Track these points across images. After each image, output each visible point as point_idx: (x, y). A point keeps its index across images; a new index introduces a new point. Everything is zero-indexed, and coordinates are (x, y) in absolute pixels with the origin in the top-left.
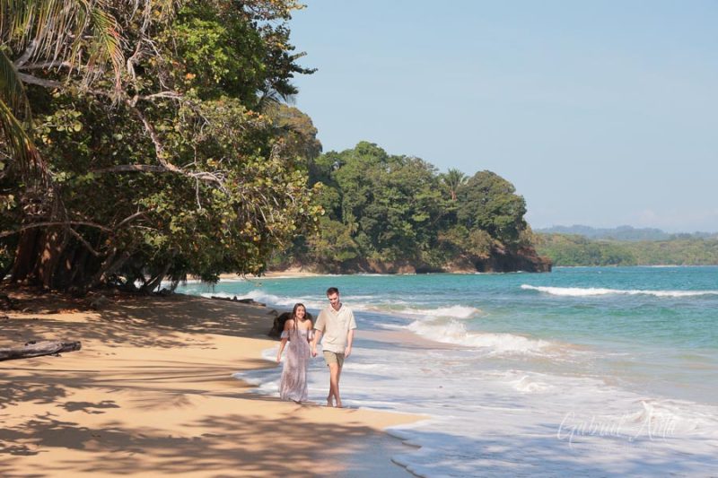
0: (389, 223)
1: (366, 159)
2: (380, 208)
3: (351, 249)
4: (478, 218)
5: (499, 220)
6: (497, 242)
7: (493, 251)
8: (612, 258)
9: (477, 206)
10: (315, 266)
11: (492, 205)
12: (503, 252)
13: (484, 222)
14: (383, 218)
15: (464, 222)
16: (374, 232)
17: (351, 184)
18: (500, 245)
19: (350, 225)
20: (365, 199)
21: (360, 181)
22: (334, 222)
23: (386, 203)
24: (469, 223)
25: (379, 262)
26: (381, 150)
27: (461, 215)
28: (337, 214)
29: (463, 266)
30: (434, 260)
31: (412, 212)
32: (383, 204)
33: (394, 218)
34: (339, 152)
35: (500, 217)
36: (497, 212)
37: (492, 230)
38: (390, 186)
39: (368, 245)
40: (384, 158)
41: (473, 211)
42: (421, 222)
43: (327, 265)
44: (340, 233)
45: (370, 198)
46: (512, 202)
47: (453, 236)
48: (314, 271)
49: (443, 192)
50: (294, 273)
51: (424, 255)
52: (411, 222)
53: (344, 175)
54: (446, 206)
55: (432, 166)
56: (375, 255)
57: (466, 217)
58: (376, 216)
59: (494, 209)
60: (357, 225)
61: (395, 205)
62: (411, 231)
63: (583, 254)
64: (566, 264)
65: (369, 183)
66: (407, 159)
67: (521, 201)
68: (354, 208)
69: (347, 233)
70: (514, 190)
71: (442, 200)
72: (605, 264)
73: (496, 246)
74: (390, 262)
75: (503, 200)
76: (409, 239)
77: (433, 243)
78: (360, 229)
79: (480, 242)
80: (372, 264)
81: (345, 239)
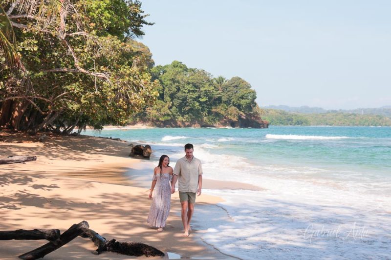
0: (188, 102)
1: (177, 69)
2: (184, 94)
3: (168, 115)
4: (232, 101)
5: (243, 102)
6: (242, 113)
7: (240, 117)
8: (298, 122)
9: (232, 94)
10: (150, 123)
11: (239, 94)
12: (245, 118)
13: (235, 103)
14: (185, 99)
15: (225, 102)
16: (180, 107)
17: (169, 82)
18: (243, 114)
19: (168, 103)
20: (176, 90)
21: (173, 80)
22: (160, 101)
23: (186, 92)
24: (228, 103)
25: (182, 122)
26: (184, 65)
27: (224, 99)
28: (161, 97)
29: (225, 124)
30: (210, 121)
31: (199, 97)
32: (185, 92)
33: (190, 100)
34: (163, 66)
35: (243, 100)
36: (242, 98)
37: (239, 106)
38: (189, 83)
39: (177, 113)
40: (186, 69)
41: (230, 97)
42: (204, 102)
43: (156, 123)
44: (163, 106)
45: (179, 90)
46: (250, 93)
47: (219, 109)
48: (149, 126)
49: (215, 87)
50: (140, 126)
51: (205, 118)
52: (199, 102)
53: (166, 77)
54: (216, 94)
55: (210, 74)
56: (180, 118)
57: (226, 100)
58: (181, 98)
59: (240, 96)
60: (171, 102)
61: (191, 93)
62: (199, 106)
63: (284, 120)
64: (276, 124)
65: (178, 82)
66: (198, 70)
67: (254, 92)
68: (170, 94)
69: (166, 107)
70: (251, 87)
71: (214, 91)
72: (295, 125)
73: (241, 115)
74: (188, 122)
75: (245, 92)
76: (198, 110)
77: (210, 113)
78: (173, 105)
79: (233, 112)
80: (179, 123)
81: (165, 110)
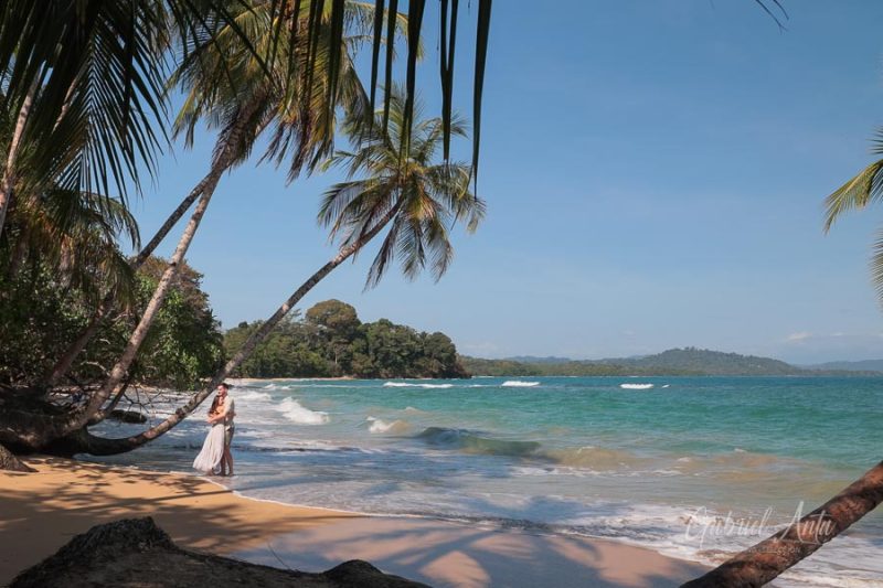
0: (390, 356)
1: (382, 326)
2: (386, 349)
3: (372, 368)
4: (434, 354)
5: (443, 355)
6: (443, 365)
7: (440, 369)
9: (434, 348)
10: (355, 375)
11: (440, 348)
13: (437, 356)
14: (387, 354)
15: (427, 355)
16: (383, 360)
17: (373, 338)
19: (372, 357)
20: (379, 345)
21: (378, 337)
22: (363, 355)
23: (389, 347)
24: (430, 356)
25: (386, 375)
26: (390, 322)
27: (426, 352)
28: (366, 352)
29: (427, 376)
30: (412, 372)
31: (402, 351)
33: (392, 354)
34: (370, 323)
35: (444, 353)
36: (443, 351)
37: (440, 359)
38: (391, 339)
39: (380, 366)
40: (390, 325)
41: (431, 350)
42: (406, 356)
43: (361, 375)
44: (366, 360)
45: (382, 345)
46: (450, 346)
47: (420, 362)
48: (354, 377)
49: (417, 342)
50: (345, 378)
51: (407, 371)
52: (401, 355)
53: (371, 335)
54: (418, 348)
55: (414, 330)
56: (384, 370)
57: (428, 353)
58: (384, 353)
59: (441, 350)
60: (375, 357)
61: (393, 348)
62: (401, 360)
65: (381, 338)
67: (453, 346)
68: (374, 349)
69: (370, 360)
70: (451, 341)
71: (417, 346)
73: (442, 367)
74: (391, 373)
75: (446, 346)
76: (400, 363)
77: (412, 366)
78: (376, 359)
79: (434, 365)
80: (383, 375)
81: (369, 363)
